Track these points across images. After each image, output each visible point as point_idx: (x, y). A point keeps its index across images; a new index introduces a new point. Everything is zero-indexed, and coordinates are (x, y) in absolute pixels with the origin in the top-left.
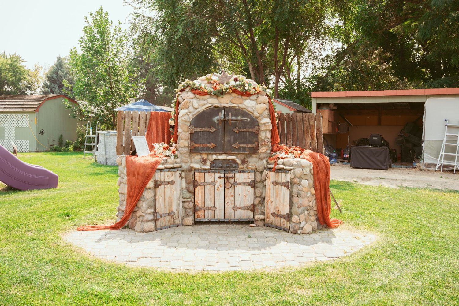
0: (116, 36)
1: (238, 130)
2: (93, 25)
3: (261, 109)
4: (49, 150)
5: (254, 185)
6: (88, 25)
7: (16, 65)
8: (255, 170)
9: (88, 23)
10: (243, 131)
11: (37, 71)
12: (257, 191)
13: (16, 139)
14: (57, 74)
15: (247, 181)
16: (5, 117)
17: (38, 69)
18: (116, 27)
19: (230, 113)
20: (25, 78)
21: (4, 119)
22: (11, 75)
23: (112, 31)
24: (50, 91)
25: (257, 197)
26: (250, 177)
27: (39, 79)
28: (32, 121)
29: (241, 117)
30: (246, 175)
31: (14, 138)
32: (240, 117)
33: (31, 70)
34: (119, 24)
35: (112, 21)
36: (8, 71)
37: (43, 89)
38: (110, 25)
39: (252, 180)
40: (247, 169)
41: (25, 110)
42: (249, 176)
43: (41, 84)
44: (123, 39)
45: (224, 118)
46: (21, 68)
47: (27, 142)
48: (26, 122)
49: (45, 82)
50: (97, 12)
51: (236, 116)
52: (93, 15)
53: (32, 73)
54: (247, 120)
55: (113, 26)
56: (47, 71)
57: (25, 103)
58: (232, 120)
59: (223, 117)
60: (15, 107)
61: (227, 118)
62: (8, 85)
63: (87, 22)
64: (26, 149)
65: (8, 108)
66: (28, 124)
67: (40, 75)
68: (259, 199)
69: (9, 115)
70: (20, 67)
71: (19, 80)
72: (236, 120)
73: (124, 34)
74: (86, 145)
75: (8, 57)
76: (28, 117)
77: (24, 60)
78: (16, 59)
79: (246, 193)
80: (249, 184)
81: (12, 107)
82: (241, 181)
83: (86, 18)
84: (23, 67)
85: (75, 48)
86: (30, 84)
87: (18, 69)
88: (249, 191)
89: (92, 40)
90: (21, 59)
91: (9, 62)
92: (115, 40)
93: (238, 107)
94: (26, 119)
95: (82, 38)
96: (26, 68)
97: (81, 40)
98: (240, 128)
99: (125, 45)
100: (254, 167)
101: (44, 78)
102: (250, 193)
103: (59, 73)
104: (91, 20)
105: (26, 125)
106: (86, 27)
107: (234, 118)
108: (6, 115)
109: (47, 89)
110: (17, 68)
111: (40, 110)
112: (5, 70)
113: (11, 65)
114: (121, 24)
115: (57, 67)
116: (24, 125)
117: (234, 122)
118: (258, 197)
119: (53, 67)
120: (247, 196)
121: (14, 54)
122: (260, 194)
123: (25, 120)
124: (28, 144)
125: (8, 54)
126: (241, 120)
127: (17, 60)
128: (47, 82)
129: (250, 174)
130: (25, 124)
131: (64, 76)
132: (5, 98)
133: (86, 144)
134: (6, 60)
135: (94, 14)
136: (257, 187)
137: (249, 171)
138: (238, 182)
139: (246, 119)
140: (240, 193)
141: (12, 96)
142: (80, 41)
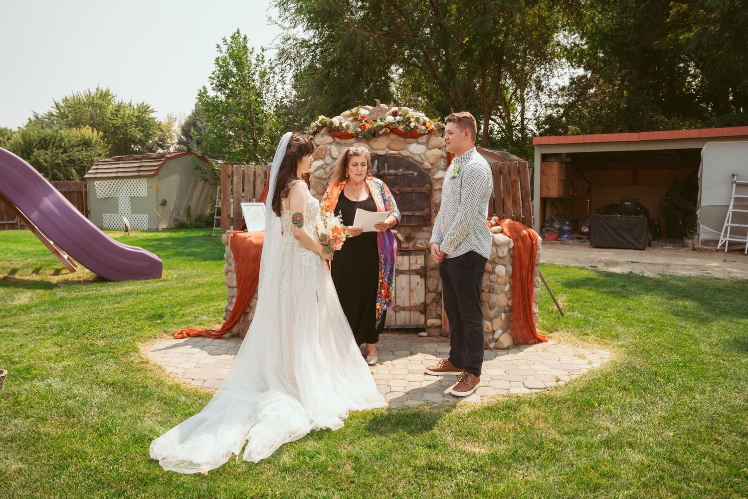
0: (258, 69)
1: (399, 191)
2: (227, 55)
3: (434, 157)
4: (174, 226)
5: (426, 273)
6: (221, 55)
7: (144, 117)
8: (427, 251)
9: (221, 52)
10: (406, 190)
11: (170, 123)
12: (429, 283)
13: (132, 213)
14: (195, 125)
15: (414, 267)
16: (119, 184)
17: (171, 120)
18: (258, 56)
19: (386, 164)
20: (155, 133)
21: (117, 186)
22: (139, 130)
23: (254, 62)
24: (185, 148)
25: (430, 291)
26: (419, 262)
27: (173, 134)
28: (150, 188)
29: (404, 171)
30: (413, 258)
31: (130, 211)
32: (401, 170)
33: (163, 123)
34: (263, 51)
35: (253, 49)
36: (134, 126)
37: (178, 146)
38: (251, 53)
39: (422, 267)
40: (413, 249)
41: (141, 173)
42: (417, 261)
43: (176, 140)
44: (268, 70)
45: (378, 171)
46: (151, 121)
47: (146, 216)
48: (144, 190)
49: (180, 138)
50: (233, 37)
51: (396, 168)
52: (227, 42)
53: (164, 126)
54: (413, 174)
55: (255, 55)
56: (183, 122)
57: (142, 164)
58: (390, 175)
59: (376, 170)
60: (130, 170)
61: (382, 173)
62: (136, 143)
63: (219, 52)
64: (145, 225)
65: (122, 172)
66: (146, 192)
67: (173, 128)
68: (434, 295)
69: (123, 182)
70: (149, 119)
71: (148, 136)
72: (396, 175)
73: (268, 65)
74: (216, 219)
75: (135, 108)
76: (145, 183)
77: (154, 110)
78: (145, 109)
79: (413, 285)
80: (417, 272)
81: (127, 170)
82: (405, 267)
83: (218, 46)
84: (154, 119)
85: (204, 87)
86: (161, 141)
87: (147, 123)
88: (418, 284)
89: (227, 75)
90: (150, 109)
91: (136, 114)
92: (257, 73)
93: (398, 155)
94: (144, 186)
95: (213, 74)
96: (156, 120)
97: (213, 76)
98: (403, 187)
99: (271, 79)
100: (425, 247)
101: (179, 132)
102: (420, 286)
103: (197, 124)
104: (224, 48)
105: (144, 194)
106: (218, 59)
107: (392, 171)
108: (120, 182)
109: (183, 147)
110: (146, 121)
111: (161, 172)
112: (131, 124)
113: (138, 117)
114: (264, 52)
115: (195, 117)
116: (141, 194)
117: (393, 177)
118: (432, 292)
119: (190, 117)
120: (414, 291)
121: (142, 103)
122: (434, 287)
123: (143, 188)
124: (146, 219)
125: (135, 105)
126: (403, 175)
127: (145, 111)
128: (182, 137)
129: (418, 257)
130: (143, 192)
131: (204, 128)
132: (119, 159)
133: (215, 217)
134: (132, 111)
135: (229, 40)
136: (430, 277)
137: (417, 253)
138: (400, 269)
139: (411, 172)
140: (404, 286)
141: (128, 155)
142: (210, 78)
